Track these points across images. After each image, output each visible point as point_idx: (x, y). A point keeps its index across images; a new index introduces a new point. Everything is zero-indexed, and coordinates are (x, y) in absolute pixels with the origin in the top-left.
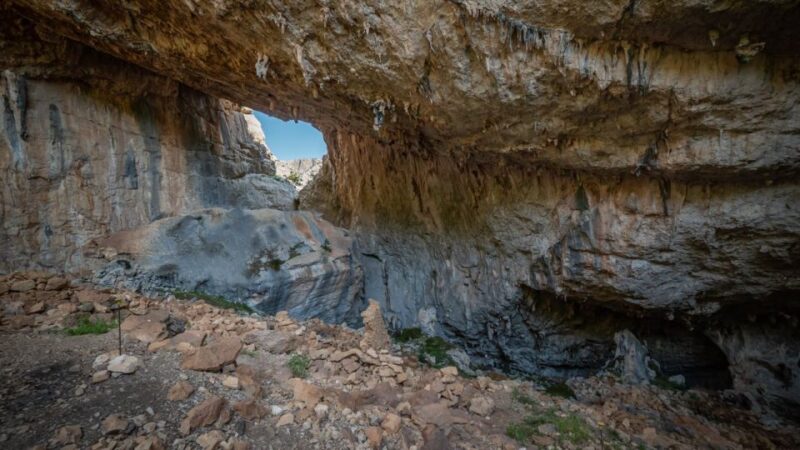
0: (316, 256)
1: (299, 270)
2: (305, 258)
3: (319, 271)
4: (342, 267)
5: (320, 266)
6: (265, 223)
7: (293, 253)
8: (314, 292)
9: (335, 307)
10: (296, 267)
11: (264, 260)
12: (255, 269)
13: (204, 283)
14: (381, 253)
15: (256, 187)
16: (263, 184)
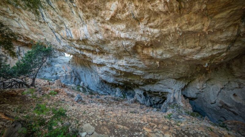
0: (64, 73)
1: (60, 75)
2: (62, 73)
3: (64, 75)
4: (69, 74)
5: (64, 74)
6: (57, 67)
7: (60, 72)
8: (64, 78)
9: (71, 81)
10: (59, 74)
11: (55, 73)
12: (53, 74)
13: (45, 77)
14: (83, 72)
15: (60, 59)
16: (62, 58)
